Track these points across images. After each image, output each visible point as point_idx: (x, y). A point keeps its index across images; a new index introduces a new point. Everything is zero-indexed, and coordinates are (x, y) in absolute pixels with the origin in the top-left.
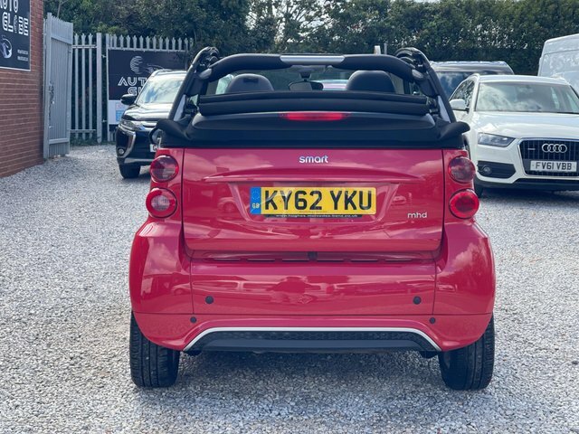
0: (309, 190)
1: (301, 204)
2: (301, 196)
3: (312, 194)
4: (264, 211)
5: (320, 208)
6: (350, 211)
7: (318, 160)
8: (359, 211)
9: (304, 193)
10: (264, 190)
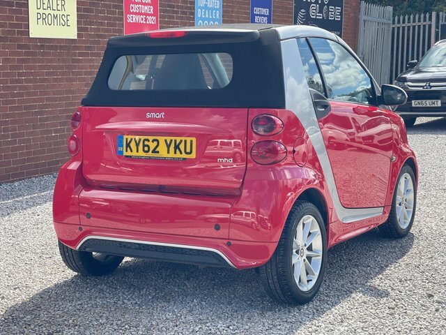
0: (151, 138)
1: (146, 149)
2: (146, 143)
3: (153, 141)
4: (125, 154)
5: (158, 152)
6: (178, 155)
7: (157, 115)
8: (184, 156)
9: (148, 141)
10: (125, 137)
